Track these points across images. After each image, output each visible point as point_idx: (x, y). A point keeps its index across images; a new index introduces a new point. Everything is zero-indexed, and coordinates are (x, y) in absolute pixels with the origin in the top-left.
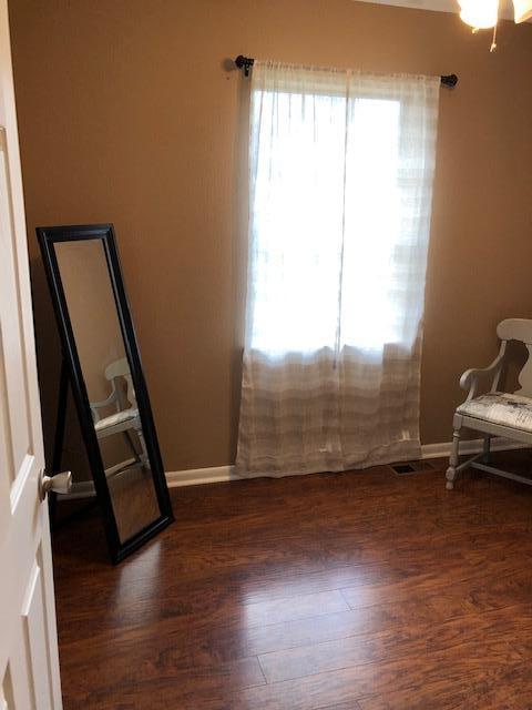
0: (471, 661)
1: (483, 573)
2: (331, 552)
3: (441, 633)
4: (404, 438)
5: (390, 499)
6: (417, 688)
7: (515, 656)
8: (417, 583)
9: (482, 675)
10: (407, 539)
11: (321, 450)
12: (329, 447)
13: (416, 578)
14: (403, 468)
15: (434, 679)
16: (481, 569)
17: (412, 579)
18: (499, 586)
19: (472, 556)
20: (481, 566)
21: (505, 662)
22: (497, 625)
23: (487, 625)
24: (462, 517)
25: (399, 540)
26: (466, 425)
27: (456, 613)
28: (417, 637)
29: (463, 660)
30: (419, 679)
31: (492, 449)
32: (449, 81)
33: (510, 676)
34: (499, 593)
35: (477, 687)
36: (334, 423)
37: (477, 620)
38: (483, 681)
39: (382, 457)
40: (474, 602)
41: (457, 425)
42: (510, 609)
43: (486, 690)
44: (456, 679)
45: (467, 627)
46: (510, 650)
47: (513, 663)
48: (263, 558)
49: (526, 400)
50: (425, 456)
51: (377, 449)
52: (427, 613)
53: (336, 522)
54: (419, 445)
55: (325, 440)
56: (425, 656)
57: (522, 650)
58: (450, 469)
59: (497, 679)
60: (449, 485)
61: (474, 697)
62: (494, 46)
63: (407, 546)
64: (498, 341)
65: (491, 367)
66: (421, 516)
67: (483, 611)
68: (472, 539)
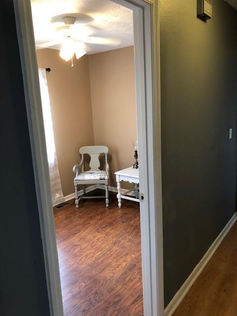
0: (104, 245)
1: (98, 224)
3: (93, 243)
4: (57, 196)
5: (60, 216)
6: (93, 257)
7: (114, 239)
9: (108, 247)
10: (71, 225)
13: (79, 233)
14: (60, 206)
15: (96, 253)
17: (77, 234)
18: (103, 226)
19: (93, 222)
20: (96, 223)
21: (112, 241)
23: (104, 236)
24: (85, 213)
25: (69, 226)
26: (78, 184)
27: (94, 237)
29: (101, 246)
30: (92, 255)
31: (86, 192)
32: (48, 70)
33: (115, 244)
34: (104, 228)
35: (108, 250)
37: (101, 236)
40: (98, 232)
41: (75, 184)
42: (108, 230)
43: (110, 249)
44: (102, 250)
45: (99, 239)
46: (112, 239)
47: (114, 241)
49: (94, 171)
50: (66, 201)
54: (63, 197)
56: (91, 250)
57: (115, 237)
58: (76, 201)
59: (112, 246)
60: (77, 206)
61: (108, 252)
62: (72, 65)
63: (72, 227)
64: (81, 155)
65: (81, 164)
66: (72, 217)
67: (102, 233)
68: (91, 218)
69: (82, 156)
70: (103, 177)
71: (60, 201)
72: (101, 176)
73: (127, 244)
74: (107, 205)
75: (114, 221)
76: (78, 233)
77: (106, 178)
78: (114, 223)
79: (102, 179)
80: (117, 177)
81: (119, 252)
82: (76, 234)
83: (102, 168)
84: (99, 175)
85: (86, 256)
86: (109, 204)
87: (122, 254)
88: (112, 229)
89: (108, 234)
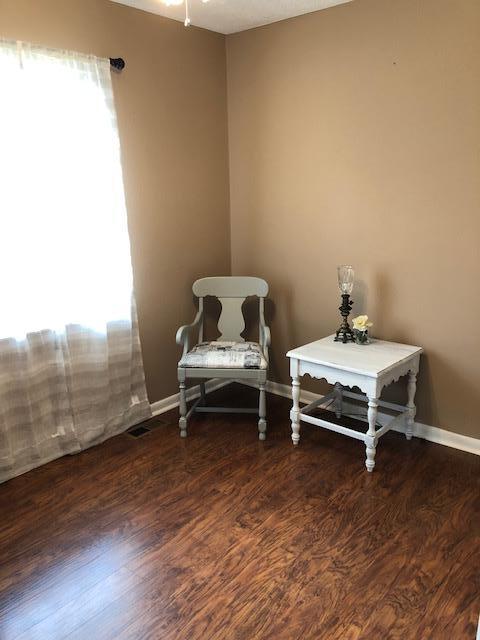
0: (260, 576)
1: (240, 498)
2: (102, 534)
3: (228, 564)
4: (134, 403)
5: (137, 463)
6: (228, 623)
7: (289, 556)
8: (191, 529)
9: (272, 585)
10: (166, 494)
11: (53, 436)
12: (61, 431)
14: (138, 431)
15: (238, 608)
16: (236, 496)
17: (185, 528)
18: (255, 504)
19: (224, 488)
20: (235, 493)
21: (285, 564)
22: (266, 536)
23: (259, 541)
24: (204, 457)
25: (160, 498)
26: (189, 376)
27: (232, 541)
28: (211, 577)
29: (253, 579)
30: (226, 614)
32: (117, 64)
33: (292, 574)
34: (257, 510)
35: (272, 596)
36: (64, 405)
37: (250, 539)
38: (276, 589)
39: (119, 427)
40: (243, 526)
41: (181, 378)
42: (270, 519)
43: (281, 596)
44: (255, 598)
45: (245, 550)
46: (284, 553)
47: (289, 563)
48: (31, 569)
49: (229, 344)
50: (155, 414)
51: (112, 420)
52: (210, 552)
53: (95, 502)
54: (148, 405)
55: (57, 424)
56: (222, 591)
57: (292, 548)
58: (182, 419)
59: (285, 581)
60: (183, 434)
61: (275, 607)
63: (169, 500)
64: (196, 299)
65: (195, 321)
66: (170, 469)
67: (251, 530)
68: (219, 472)
69: (201, 300)
70: (254, 362)
71: (139, 414)
72: (249, 359)
73: (330, 579)
74: (262, 436)
75: (284, 488)
76: (185, 523)
77: (263, 364)
78: (284, 494)
79: (251, 367)
80: (293, 365)
81: (308, 612)
82: (178, 526)
83: (249, 334)
84: (244, 354)
85: (209, 619)
86: (266, 433)
87: (316, 618)
88: (280, 516)
89: (269, 536)
